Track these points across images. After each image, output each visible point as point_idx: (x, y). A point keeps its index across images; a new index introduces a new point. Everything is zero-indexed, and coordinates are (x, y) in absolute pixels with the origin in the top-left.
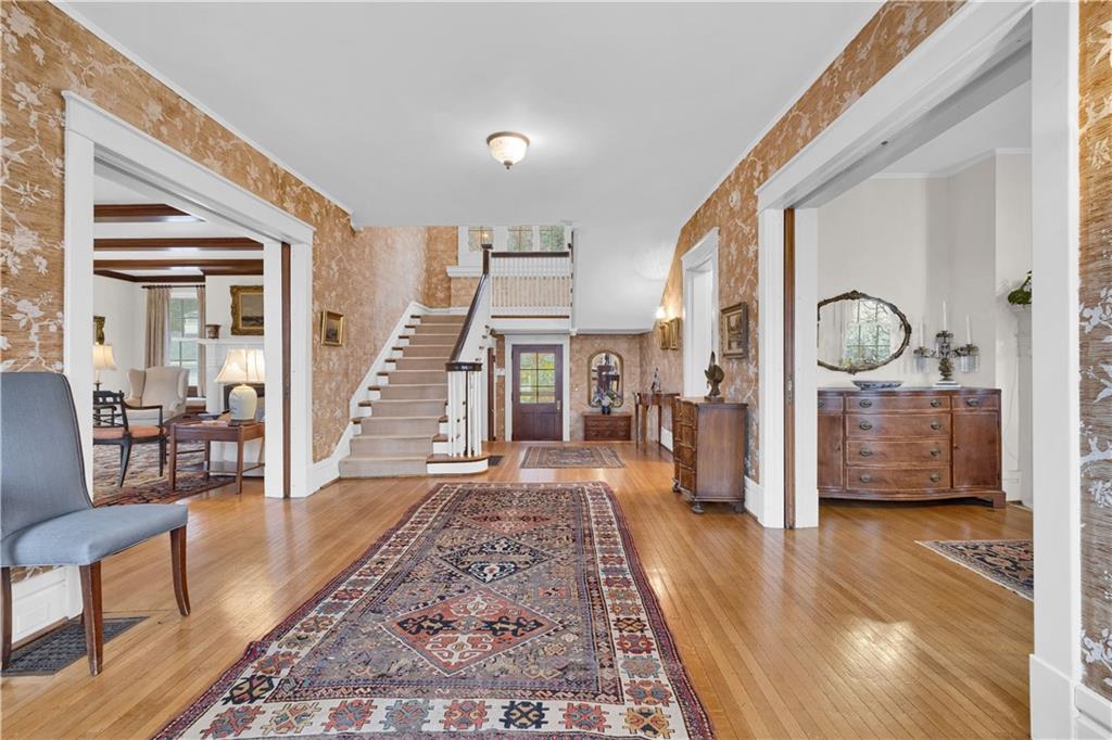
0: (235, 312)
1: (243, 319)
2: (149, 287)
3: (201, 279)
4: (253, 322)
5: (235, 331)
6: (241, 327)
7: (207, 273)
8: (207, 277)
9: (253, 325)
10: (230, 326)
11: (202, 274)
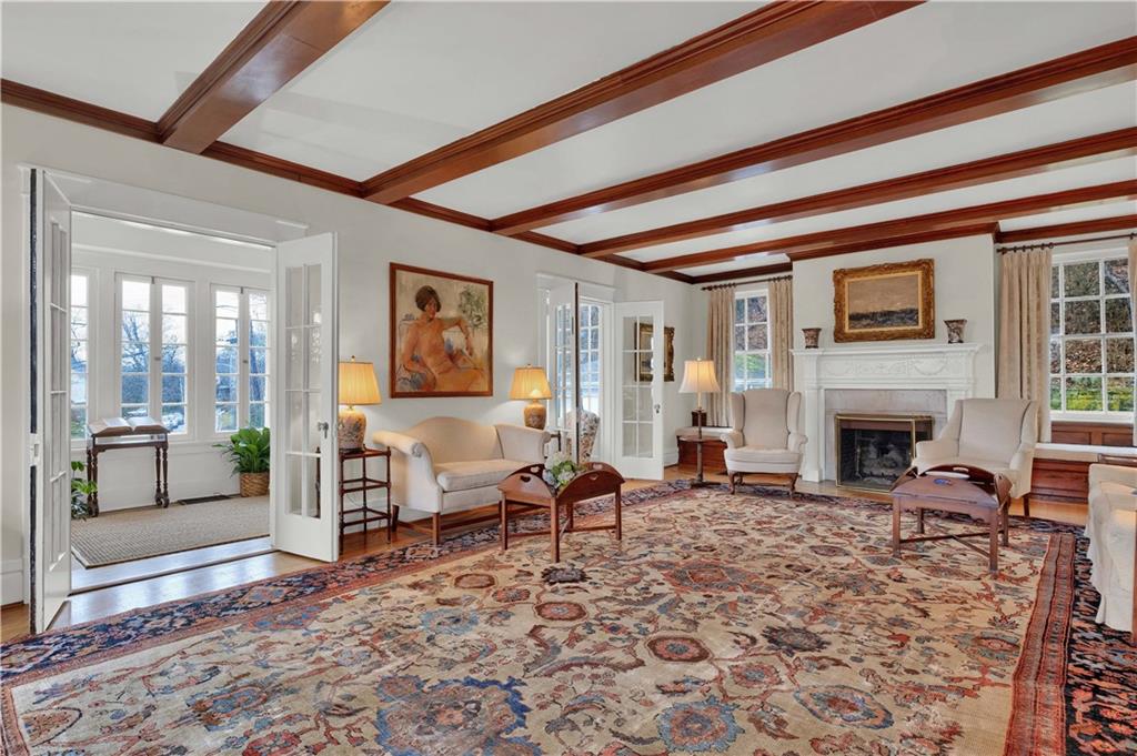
0: (839, 311)
1: (852, 318)
2: (710, 288)
3: (788, 267)
4: (865, 322)
5: (840, 336)
6: (847, 330)
7: (795, 258)
8: (794, 263)
9: (865, 326)
10: (833, 329)
11: (788, 260)
